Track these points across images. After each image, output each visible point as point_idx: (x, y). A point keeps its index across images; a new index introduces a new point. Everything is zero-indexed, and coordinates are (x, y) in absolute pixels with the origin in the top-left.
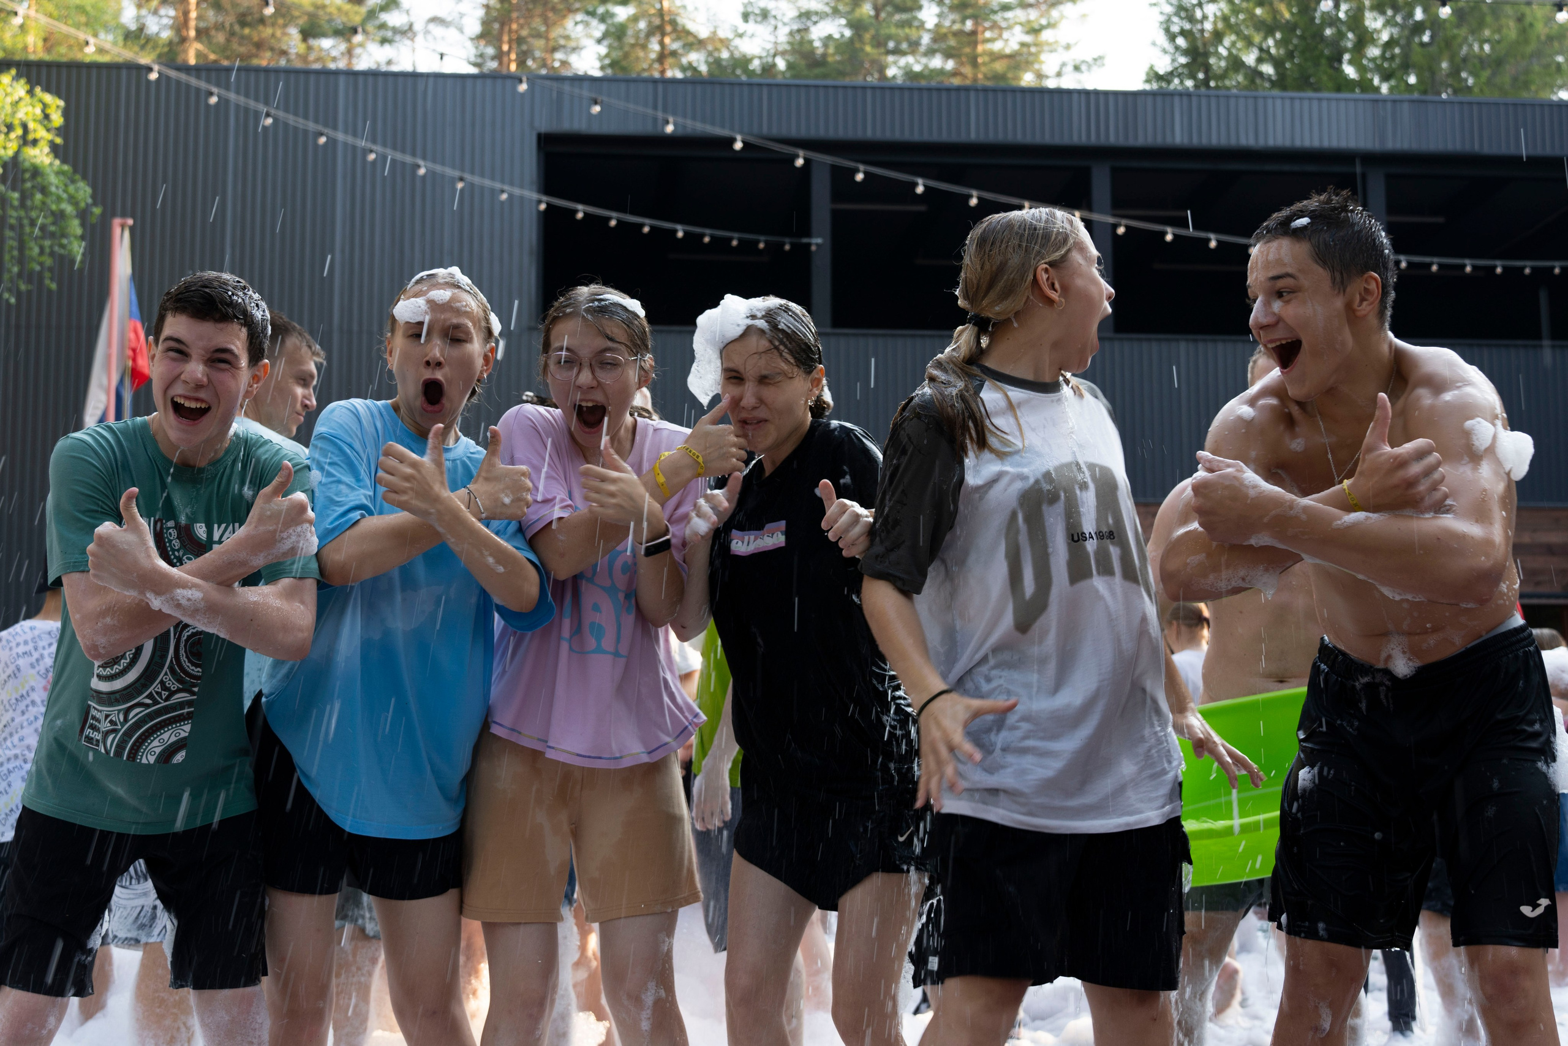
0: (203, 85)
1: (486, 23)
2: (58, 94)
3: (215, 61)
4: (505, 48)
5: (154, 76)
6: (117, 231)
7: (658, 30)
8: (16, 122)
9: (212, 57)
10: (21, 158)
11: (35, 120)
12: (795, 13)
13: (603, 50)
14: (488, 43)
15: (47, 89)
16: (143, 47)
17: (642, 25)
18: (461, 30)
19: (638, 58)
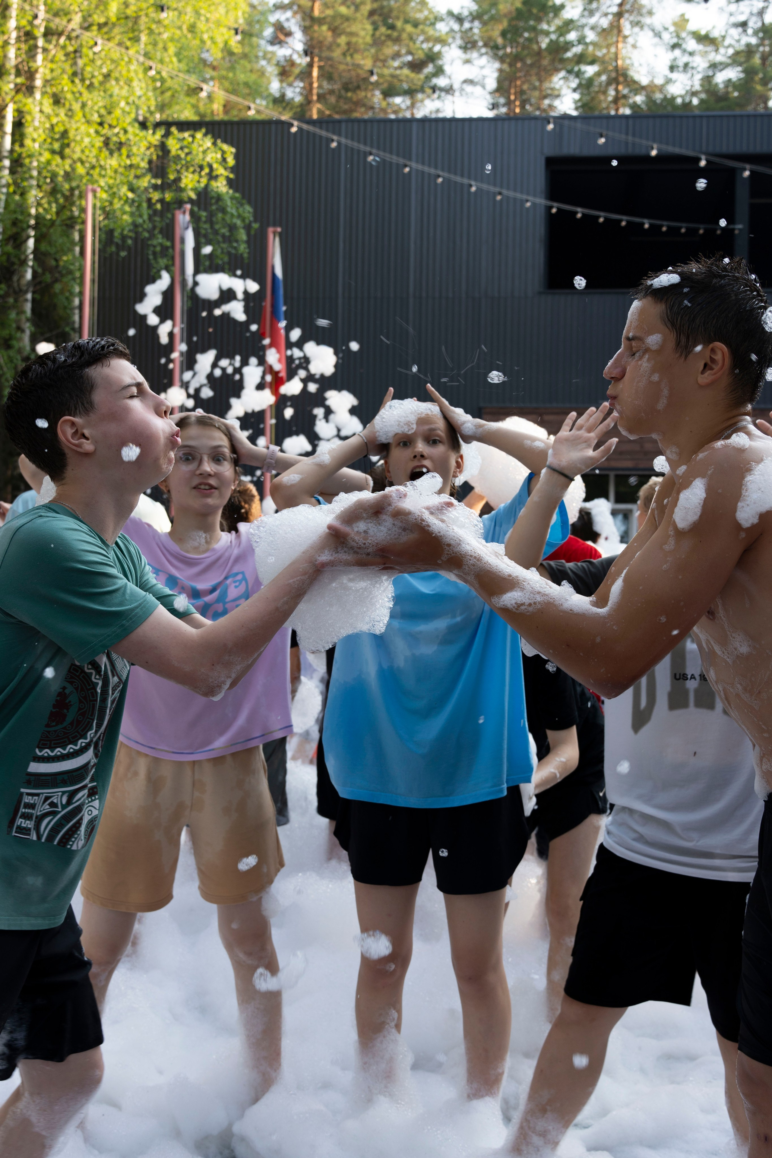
0: (324, 133)
1: (500, 81)
2: (232, 145)
3: (330, 116)
4: (512, 97)
5: (294, 130)
6: (271, 236)
7: (613, 81)
8: (205, 164)
9: (327, 112)
10: (209, 190)
11: (217, 162)
12: (707, 65)
13: (577, 96)
14: (502, 95)
15: (225, 141)
16: (284, 108)
17: (604, 78)
18: (484, 87)
19: (600, 102)
